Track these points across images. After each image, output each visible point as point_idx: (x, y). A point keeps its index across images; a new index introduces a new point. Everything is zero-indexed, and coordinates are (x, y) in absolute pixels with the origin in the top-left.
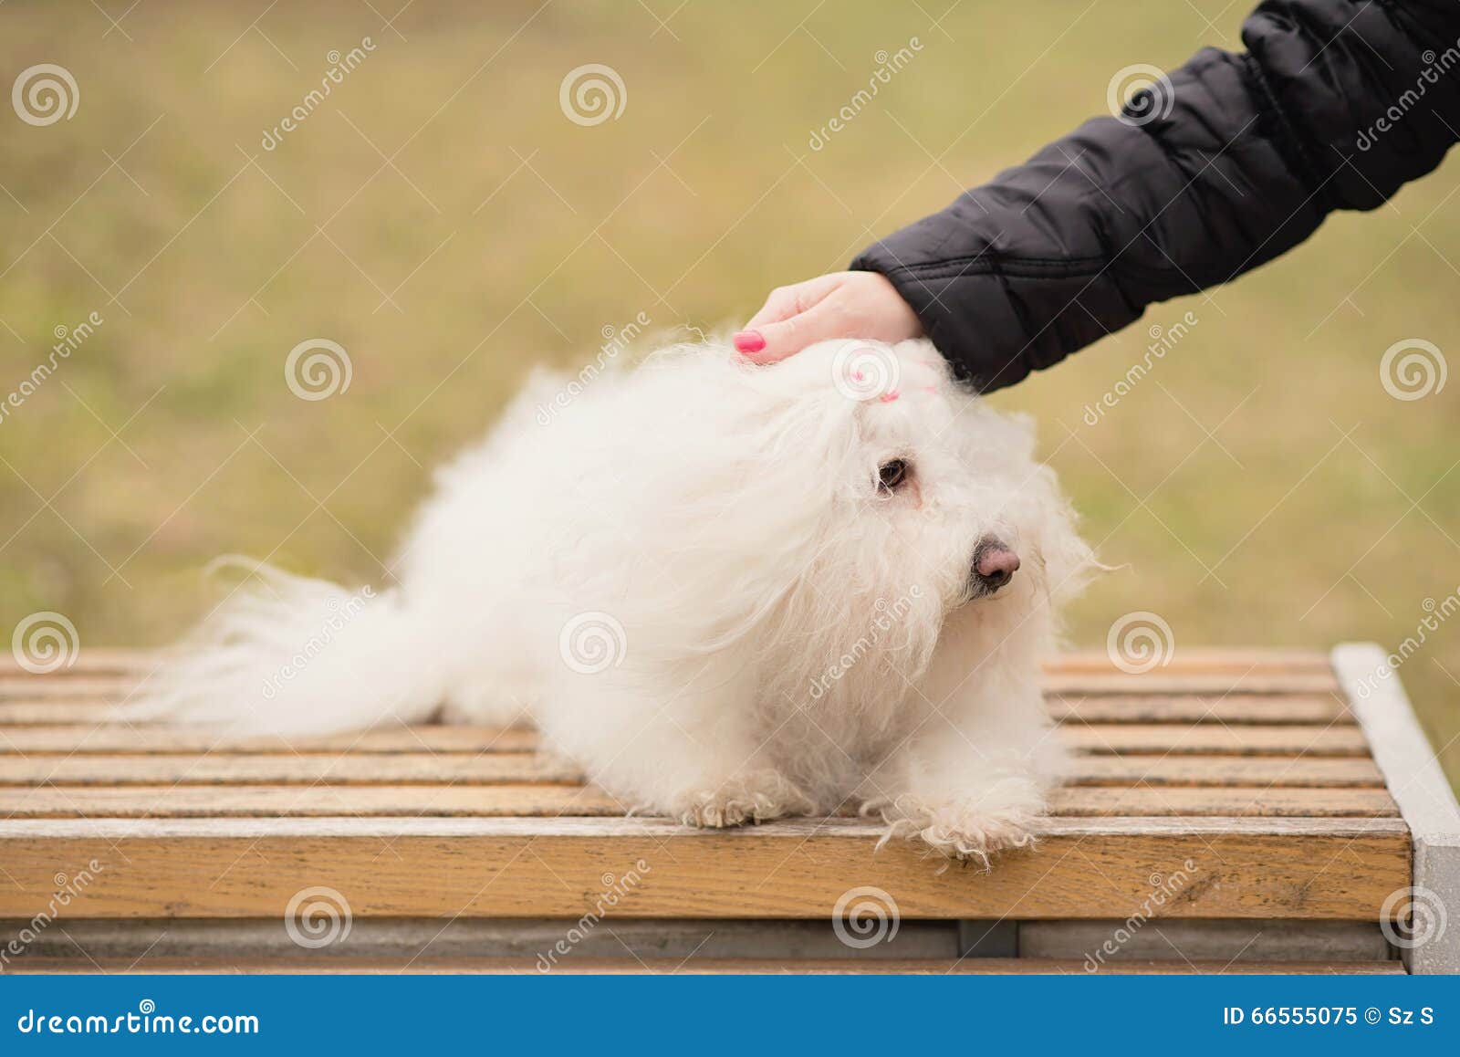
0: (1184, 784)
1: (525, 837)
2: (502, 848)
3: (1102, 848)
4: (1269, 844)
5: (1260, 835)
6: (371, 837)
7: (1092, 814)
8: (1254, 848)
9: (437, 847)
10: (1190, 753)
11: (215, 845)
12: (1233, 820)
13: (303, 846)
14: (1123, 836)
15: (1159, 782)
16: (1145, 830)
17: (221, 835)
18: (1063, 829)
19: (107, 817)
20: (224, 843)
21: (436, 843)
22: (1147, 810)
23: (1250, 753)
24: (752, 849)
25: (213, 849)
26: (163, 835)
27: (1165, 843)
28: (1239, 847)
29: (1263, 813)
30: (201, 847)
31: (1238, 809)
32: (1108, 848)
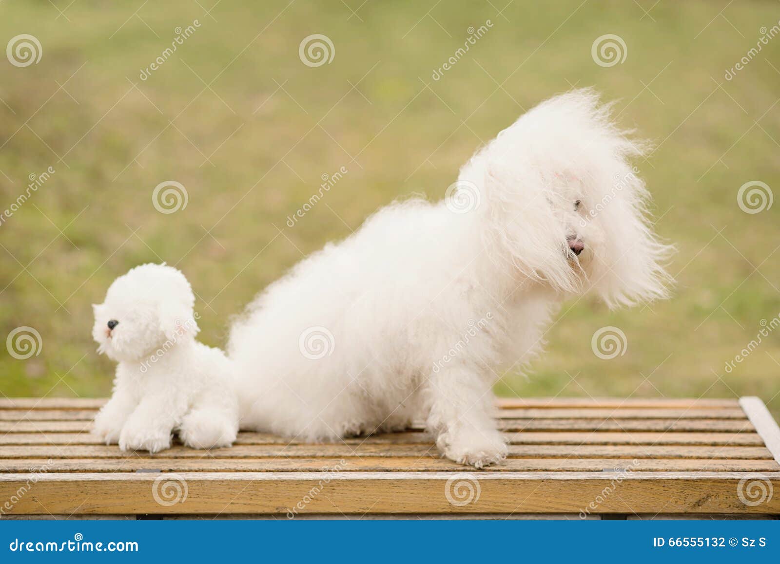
0: (691, 458)
1: (426, 480)
2: (416, 484)
3: (663, 484)
4: (731, 483)
5: (727, 479)
6: (363, 480)
7: (656, 470)
8: (725, 484)
9: (390, 484)
10: (689, 444)
11: (297, 483)
12: (715, 473)
13: (333, 483)
14: (672, 479)
15: (680, 457)
16: (680, 477)
17: (300, 479)
18: (647, 476)
19: (248, 471)
20: (301, 482)
21: (389, 482)
22: (678, 468)
23: (714, 445)
24: (520, 485)
25: (296, 485)
26: (276, 479)
27: (689, 482)
28: (719, 484)
29: (727, 470)
30: (292, 484)
31: (716, 468)
32: (666, 484)
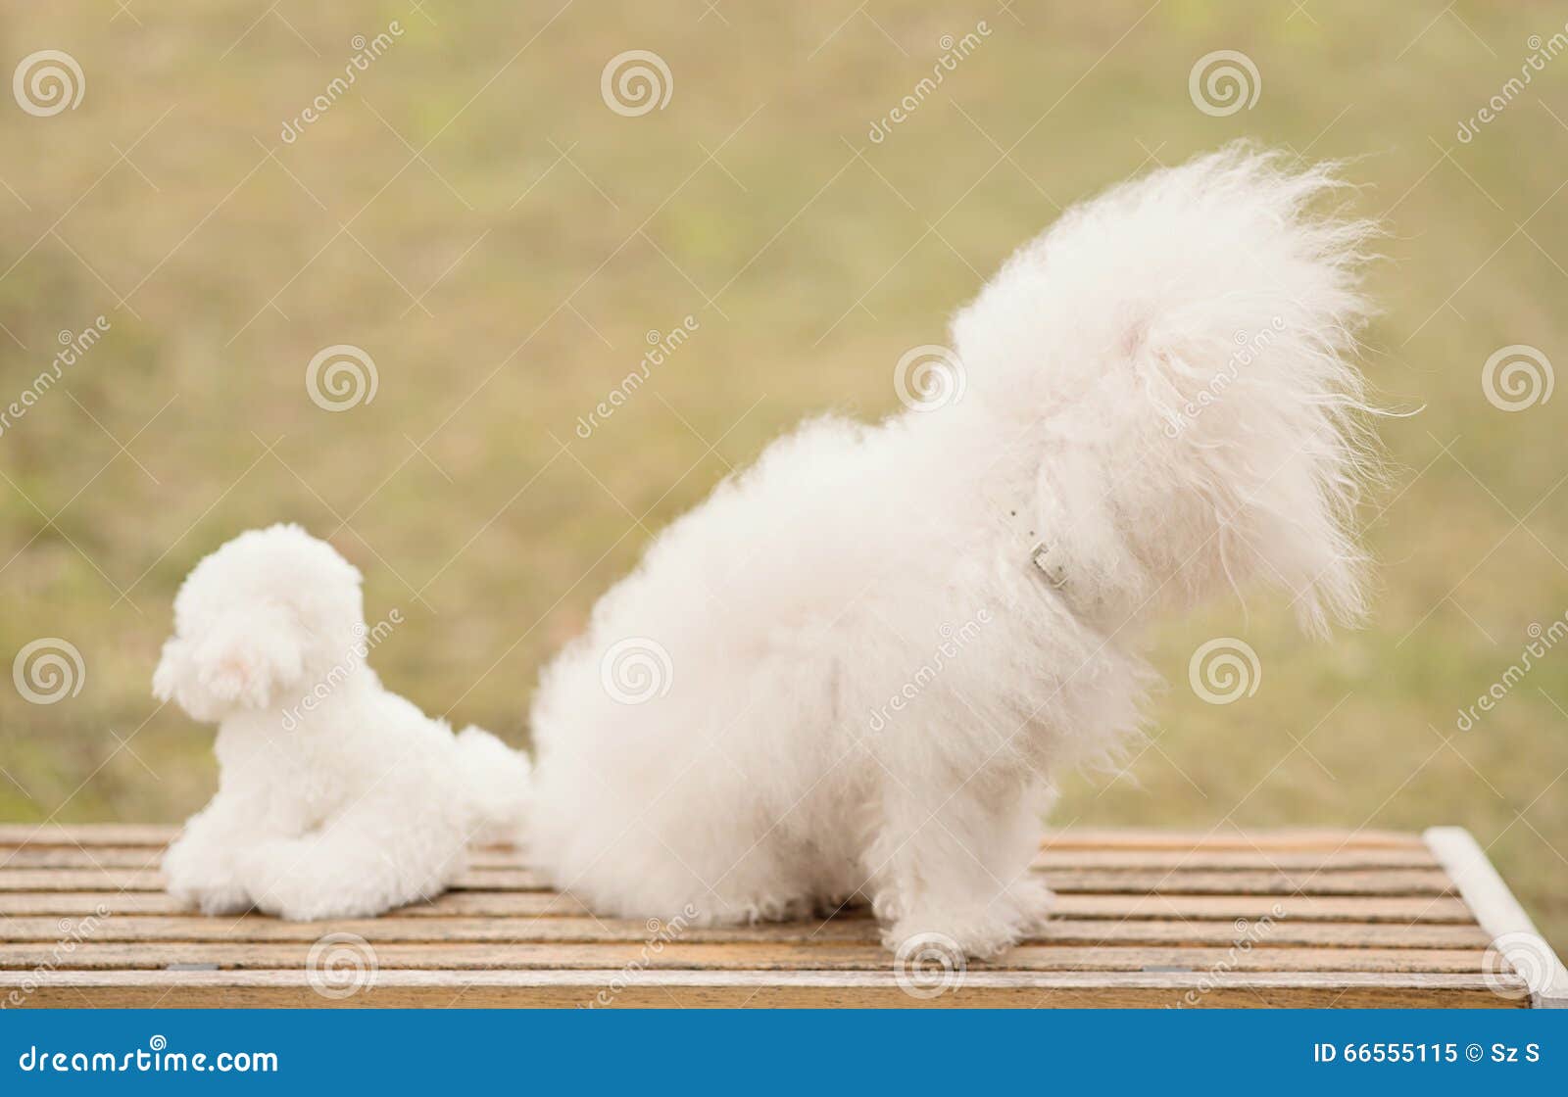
0: (1325, 946)
1: (774, 987)
2: (754, 997)
3: (1268, 998)
4: (1410, 996)
5: (1402, 988)
6: (642, 987)
7: (1254, 970)
8: (1397, 999)
9: (698, 995)
10: (1321, 920)
11: (505, 994)
12: (1377, 975)
13: (580, 994)
14: (1286, 988)
15: (1303, 945)
16: (1304, 983)
17: (511, 985)
18: (1234, 982)
19: (401, 969)
20: (513, 991)
21: (696, 992)
22: (1300, 967)
23: (1374, 921)
24: (969, 998)
25: (503, 996)
26: (460, 984)
27: (1322, 995)
28: (1385, 999)
29: (1400, 969)
30: (493, 995)
31: (1378, 967)
32: (1273, 998)
